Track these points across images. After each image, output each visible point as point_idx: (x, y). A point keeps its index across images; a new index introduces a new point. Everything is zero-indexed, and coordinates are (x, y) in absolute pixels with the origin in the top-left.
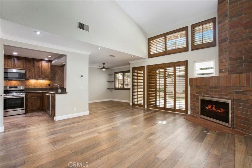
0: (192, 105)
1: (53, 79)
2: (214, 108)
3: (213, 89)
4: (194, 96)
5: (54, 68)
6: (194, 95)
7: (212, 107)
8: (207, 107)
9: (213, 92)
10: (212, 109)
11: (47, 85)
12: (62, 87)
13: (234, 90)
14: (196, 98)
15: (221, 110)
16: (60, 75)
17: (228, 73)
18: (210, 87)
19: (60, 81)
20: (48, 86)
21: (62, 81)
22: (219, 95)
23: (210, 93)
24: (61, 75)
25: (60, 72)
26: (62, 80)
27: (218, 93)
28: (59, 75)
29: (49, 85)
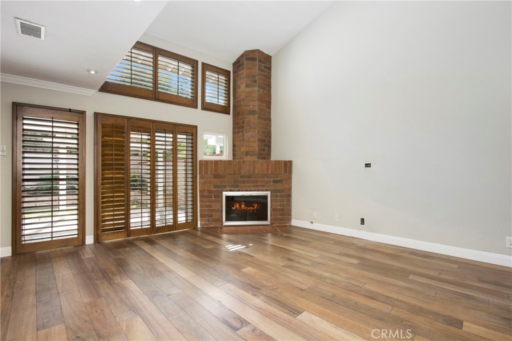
0: (205, 210)
2: (243, 206)
3: (246, 179)
4: (208, 193)
6: (208, 191)
7: (240, 206)
8: (233, 207)
9: (245, 183)
10: (240, 208)
13: (272, 179)
14: (214, 195)
15: (254, 207)
17: (256, 157)
18: (241, 176)
22: (254, 186)
23: (240, 185)
27: (252, 184)
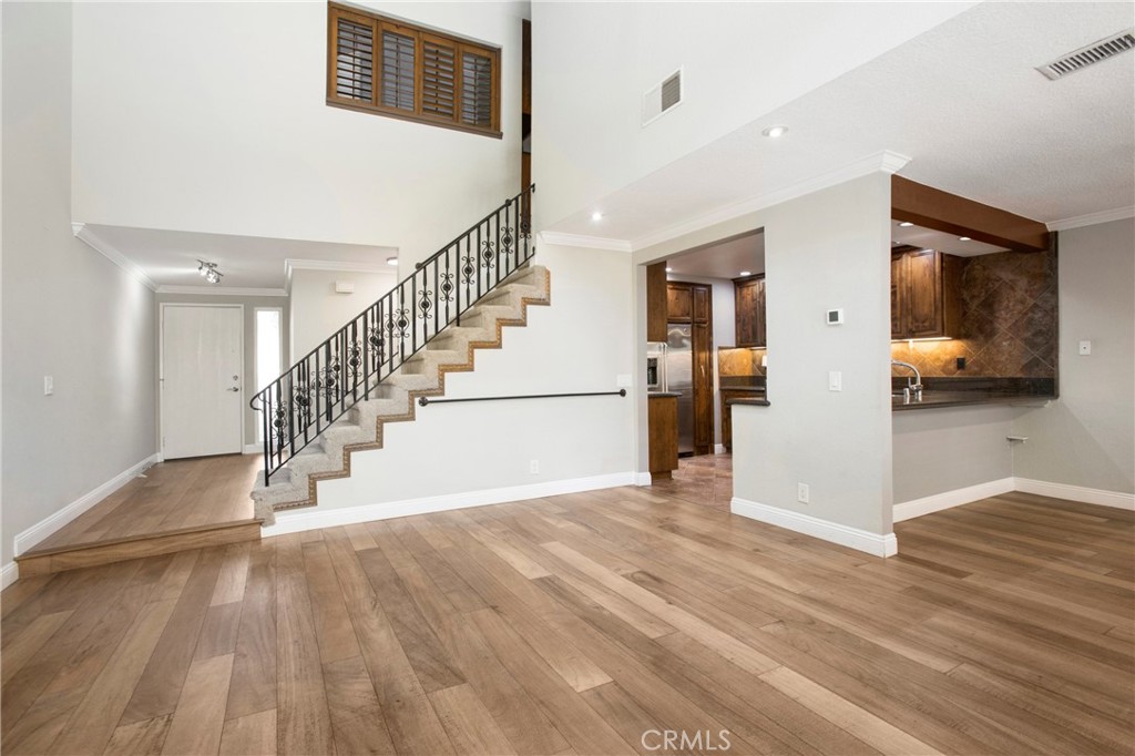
1: (981, 330)
5: (984, 268)
11: (948, 362)
12: (1043, 375)
16: (1022, 302)
19: (1026, 341)
20: (953, 366)
21: (1040, 340)
24: (1031, 302)
25: (1022, 283)
26: (1038, 333)
28: (1020, 307)
29: (961, 363)
